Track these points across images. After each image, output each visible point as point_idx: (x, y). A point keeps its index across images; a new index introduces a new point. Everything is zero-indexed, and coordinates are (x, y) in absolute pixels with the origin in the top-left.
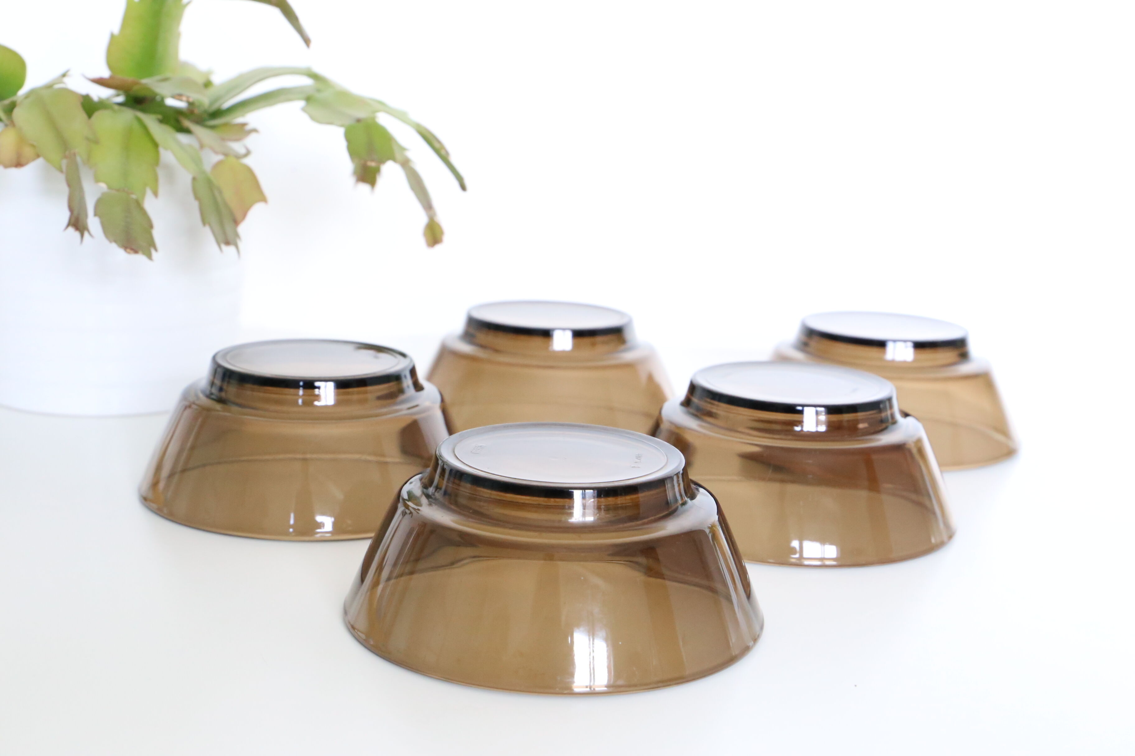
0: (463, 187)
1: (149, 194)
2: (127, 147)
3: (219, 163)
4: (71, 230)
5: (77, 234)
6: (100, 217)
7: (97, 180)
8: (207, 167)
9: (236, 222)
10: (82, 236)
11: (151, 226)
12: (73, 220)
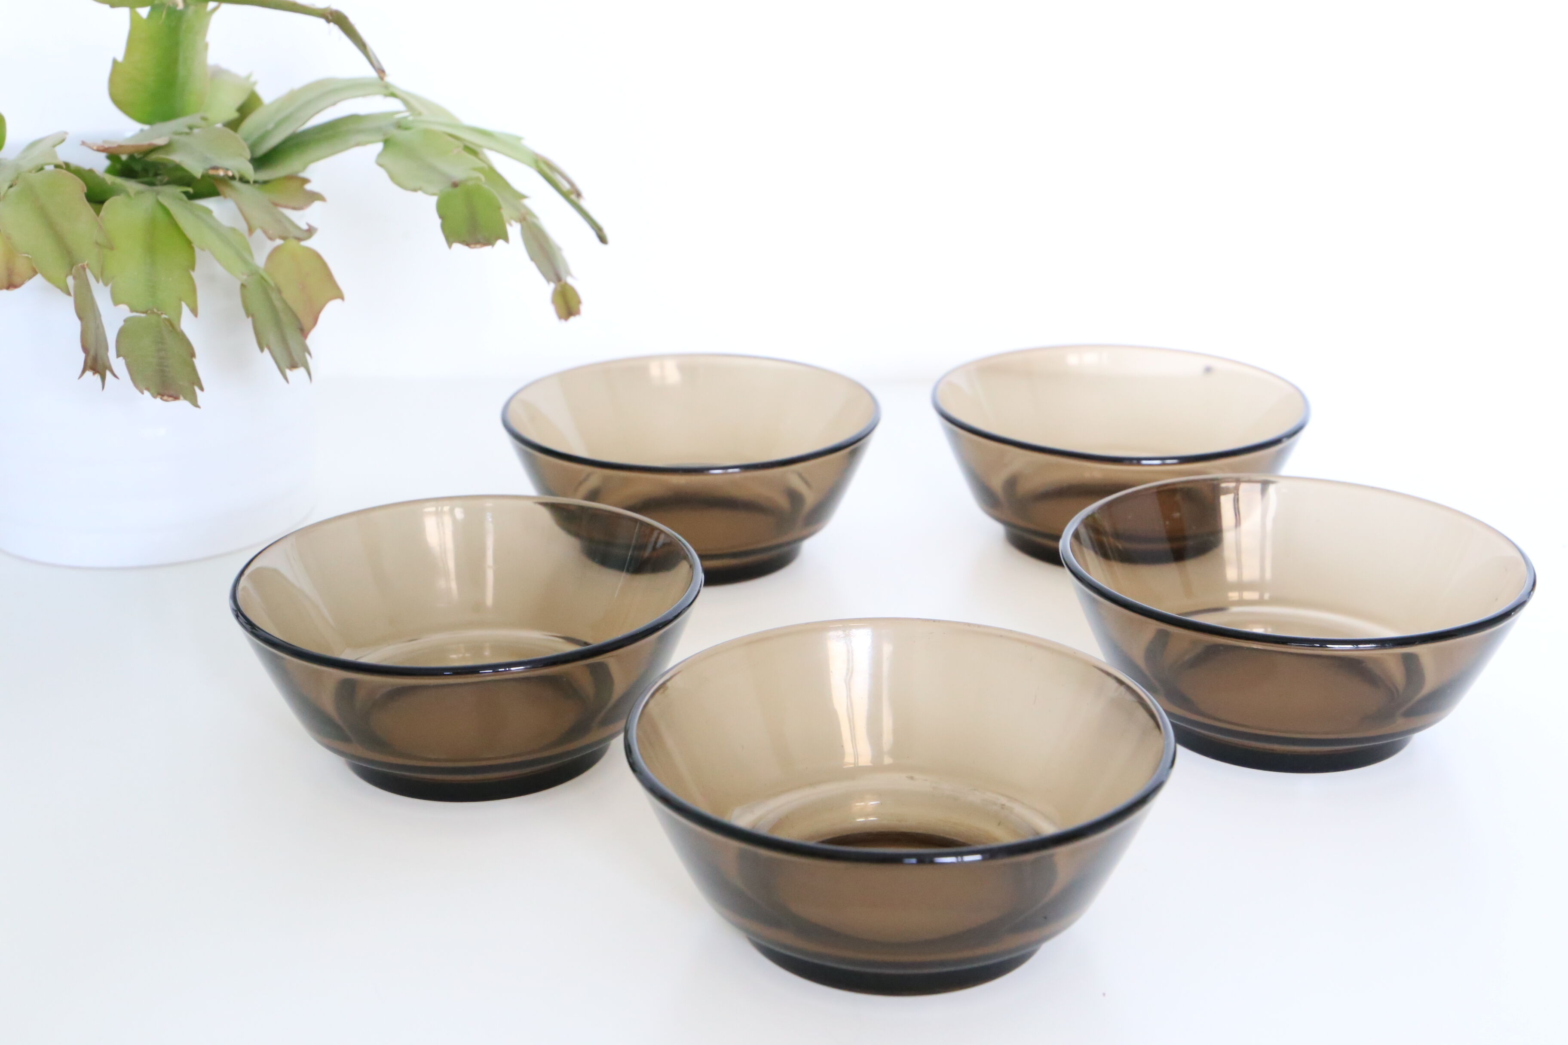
0: (603, 239)
1: (186, 310)
2: (151, 249)
3: (277, 249)
4: (89, 374)
5: (97, 377)
6: (125, 358)
7: (116, 302)
8: (260, 260)
9: (304, 332)
10: (103, 378)
11: (193, 355)
12: (89, 362)
